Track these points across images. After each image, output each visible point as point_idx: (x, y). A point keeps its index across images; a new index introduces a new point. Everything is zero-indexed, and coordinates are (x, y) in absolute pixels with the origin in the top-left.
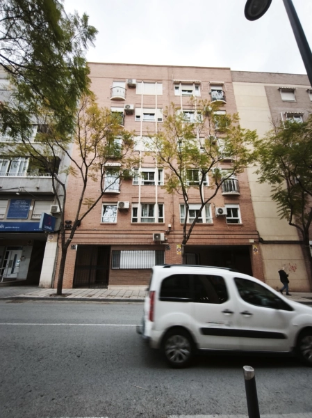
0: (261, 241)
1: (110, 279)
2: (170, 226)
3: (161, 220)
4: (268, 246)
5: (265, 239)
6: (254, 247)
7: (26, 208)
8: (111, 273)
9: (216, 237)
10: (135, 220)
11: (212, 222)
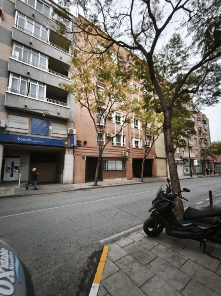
0: (156, 158)
1: (103, 176)
2: (128, 148)
3: (124, 145)
4: (160, 160)
5: (158, 157)
6: (154, 160)
7: (47, 127)
8: (103, 173)
9: (137, 154)
10: (113, 144)
11: (142, 148)
